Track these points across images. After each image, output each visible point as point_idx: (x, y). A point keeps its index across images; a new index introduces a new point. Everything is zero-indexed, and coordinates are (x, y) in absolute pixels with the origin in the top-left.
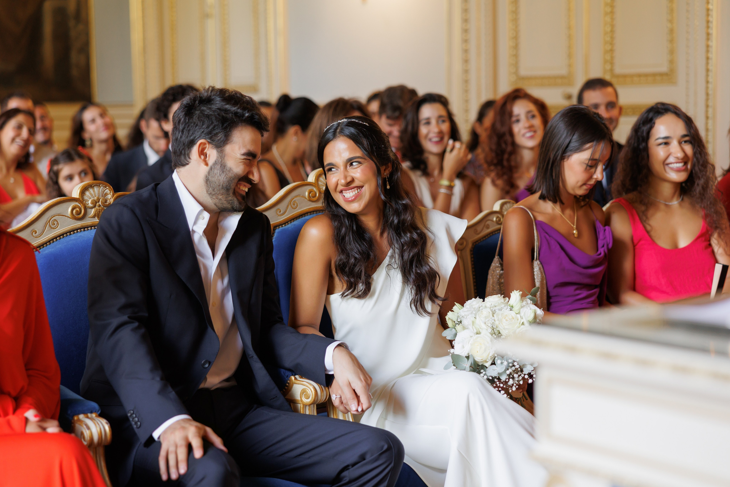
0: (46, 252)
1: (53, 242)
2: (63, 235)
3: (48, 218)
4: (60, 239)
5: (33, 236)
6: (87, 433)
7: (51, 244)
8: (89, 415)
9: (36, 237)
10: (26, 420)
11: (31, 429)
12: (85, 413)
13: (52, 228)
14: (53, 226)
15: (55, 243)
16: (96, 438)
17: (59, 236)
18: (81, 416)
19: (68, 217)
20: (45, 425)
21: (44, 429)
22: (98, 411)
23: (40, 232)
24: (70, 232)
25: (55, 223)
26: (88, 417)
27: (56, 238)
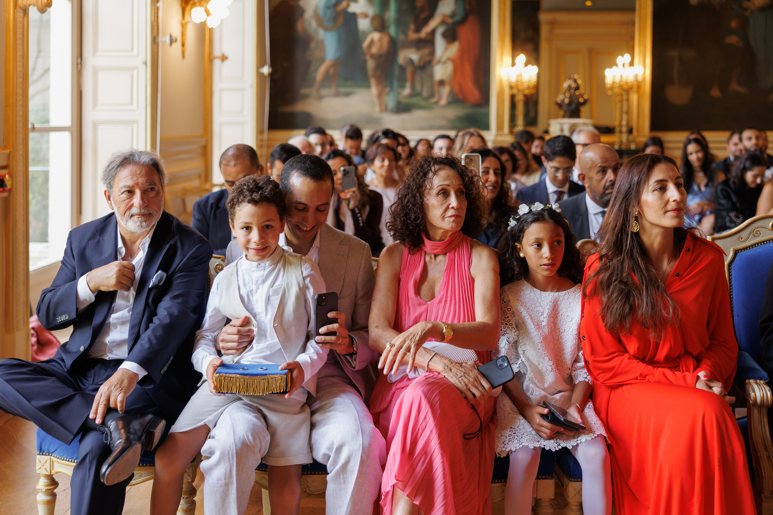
0: (748, 253)
1: (755, 246)
2: (763, 242)
3: (752, 229)
4: (761, 244)
5: (740, 241)
6: (752, 395)
7: (753, 248)
8: (758, 381)
9: (742, 242)
10: (698, 377)
11: (700, 385)
12: (755, 378)
13: (755, 236)
14: (756, 235)
15: (756, 248)
16: (759, 400)
17: (761, 243)
18: (752, 381)
19: (769, 229)
20: (712, 384)
21: (711, 388)
22: (767, 379)
23: (745, 239)
24: (770, 240)
25: (758, 233)
26: (756, 383)
27: (758, 244)
